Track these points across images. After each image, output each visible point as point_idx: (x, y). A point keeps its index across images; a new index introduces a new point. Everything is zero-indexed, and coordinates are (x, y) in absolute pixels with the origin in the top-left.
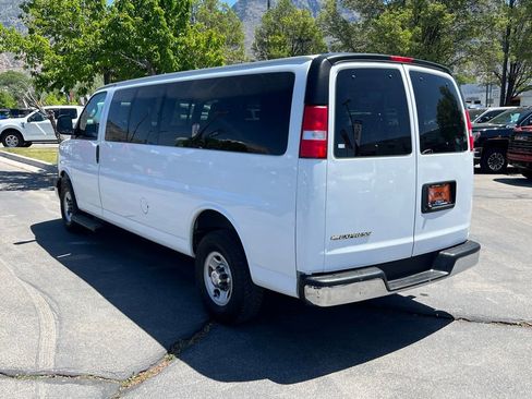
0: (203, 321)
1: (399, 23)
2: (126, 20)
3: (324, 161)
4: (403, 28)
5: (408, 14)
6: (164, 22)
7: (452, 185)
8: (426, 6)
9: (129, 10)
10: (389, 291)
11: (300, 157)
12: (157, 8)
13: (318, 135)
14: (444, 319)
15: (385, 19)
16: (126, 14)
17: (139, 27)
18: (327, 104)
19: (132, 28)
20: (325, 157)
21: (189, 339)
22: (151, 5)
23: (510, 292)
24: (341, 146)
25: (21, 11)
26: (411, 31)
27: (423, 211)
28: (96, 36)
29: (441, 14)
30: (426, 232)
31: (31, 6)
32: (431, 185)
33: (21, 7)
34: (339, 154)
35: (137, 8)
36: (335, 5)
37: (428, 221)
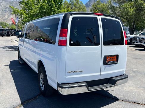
0: (38, 94)
1: (129, 6)
2: (44, 5)
3: (65, 47)
4: (131, 8)
5: (132, 4)
6: (54, 6)
7: (117, 56)
8: (138, 1)
9: (46, 3)
10: (89, 90)
11: (58, 45)
12: (52, 2)
13: (64, 38)
14: (115, 99)
15: (125, 5)
16: (44, 4)
17: (48, 7)
18: (67, 28)
19: (46, 8)
20: (66, 46)
21: (30, 100)
22: (51, 1)
23: (142, 92)
24: (72, 42)
25: (20, 4)
26: (133, 9)
27: (104, 64)
28: (37, 10)
29: (142, 4)
30: (105, 71)
31: (22, 2)
32: (108, 56)
33: (20, 2)
34: (71, 45)
35: (48, 2)
36: (111, 2)
37: (106, 68)
